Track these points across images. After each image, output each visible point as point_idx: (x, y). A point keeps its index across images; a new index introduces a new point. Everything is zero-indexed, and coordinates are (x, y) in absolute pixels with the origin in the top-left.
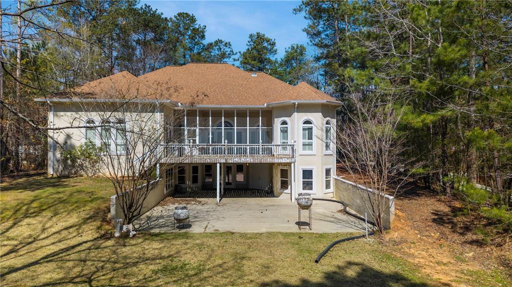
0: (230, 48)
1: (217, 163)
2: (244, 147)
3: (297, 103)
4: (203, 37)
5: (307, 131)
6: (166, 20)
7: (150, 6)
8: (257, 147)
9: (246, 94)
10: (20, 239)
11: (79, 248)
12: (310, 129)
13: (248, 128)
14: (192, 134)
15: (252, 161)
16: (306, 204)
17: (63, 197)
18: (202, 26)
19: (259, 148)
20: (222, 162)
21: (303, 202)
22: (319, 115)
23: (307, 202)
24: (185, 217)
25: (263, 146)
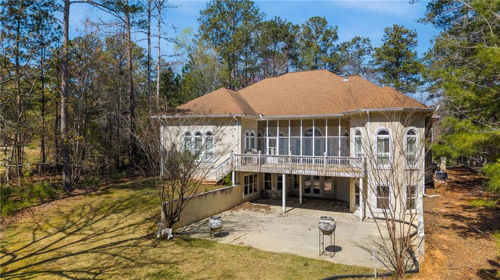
0: (368, 44)
1: (282, 174)
2: (311, 159)
3: (368, 112)
4: (336, 37)
5: (384, 143)
6: (297, 27)
7: (279, 18)
8: (322, 159)
9: (328, 102)
10: (97, 230)
11: (122, 244)
12: (387, 140)
13: (326, 137)
14: (272, 143)
15: (316, 173)
16: (325, 229)
17: (147, 198)
18: (333, 27)
19: (323, 160)
20: (287, 173)
21: (323, 227)
22: (397, 124)
23: (326, 228)
24: (216, 227)
25: (327, 158)
